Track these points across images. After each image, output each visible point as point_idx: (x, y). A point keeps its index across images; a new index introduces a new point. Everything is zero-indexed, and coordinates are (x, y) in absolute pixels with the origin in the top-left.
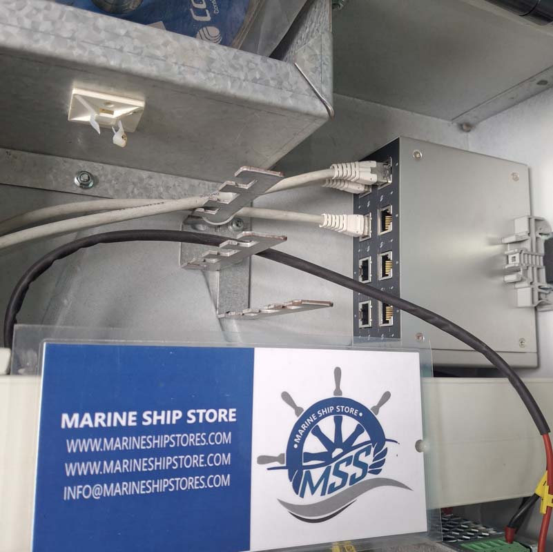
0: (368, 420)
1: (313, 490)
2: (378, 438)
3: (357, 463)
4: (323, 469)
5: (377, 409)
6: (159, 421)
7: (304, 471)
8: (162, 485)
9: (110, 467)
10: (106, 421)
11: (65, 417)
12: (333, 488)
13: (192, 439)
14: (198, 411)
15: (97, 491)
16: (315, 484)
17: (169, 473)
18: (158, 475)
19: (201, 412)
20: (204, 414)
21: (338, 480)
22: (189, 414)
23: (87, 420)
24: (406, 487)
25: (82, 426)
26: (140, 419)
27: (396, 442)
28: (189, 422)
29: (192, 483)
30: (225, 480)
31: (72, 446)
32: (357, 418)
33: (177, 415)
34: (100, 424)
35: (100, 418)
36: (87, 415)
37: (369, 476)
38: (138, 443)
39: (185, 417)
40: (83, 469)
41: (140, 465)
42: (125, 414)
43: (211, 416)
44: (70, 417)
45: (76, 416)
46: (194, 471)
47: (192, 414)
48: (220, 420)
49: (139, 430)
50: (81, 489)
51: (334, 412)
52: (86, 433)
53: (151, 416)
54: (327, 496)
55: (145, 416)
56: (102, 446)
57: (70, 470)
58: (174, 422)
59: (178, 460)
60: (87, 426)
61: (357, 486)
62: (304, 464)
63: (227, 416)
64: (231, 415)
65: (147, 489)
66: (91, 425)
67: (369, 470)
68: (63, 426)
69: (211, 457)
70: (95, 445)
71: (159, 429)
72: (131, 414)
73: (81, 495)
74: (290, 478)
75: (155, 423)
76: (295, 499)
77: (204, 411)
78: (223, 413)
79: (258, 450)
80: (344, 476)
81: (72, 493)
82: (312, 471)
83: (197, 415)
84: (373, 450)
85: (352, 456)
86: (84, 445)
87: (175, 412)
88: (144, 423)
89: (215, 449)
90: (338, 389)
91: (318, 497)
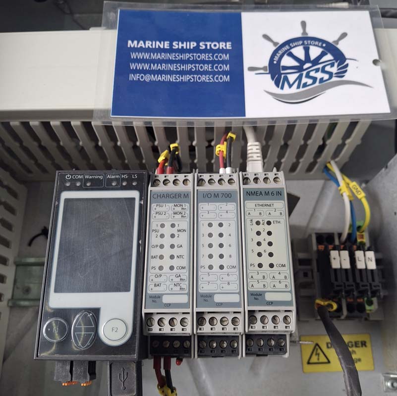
0: (330, 48)
1: (290, 86)
2: (340, 58)
3: (323, 71)
4: (297, 75)
5: (337, 42)
6: (183, 47)
7: (283, 76)
8: (186, 78)
9: (154, 67)
10: (152, 45)
11: (130, 42)
12: (305, 85)
13: (203, 56)
14: (206, 43)
15: (148, 78)
16: (291, 83)
17: (190, 72)
18: (182, 73)
19: (208, 44)
20: (210, 45)
21: (310, 81)
22: (201, 44)
23: (141, 44)
24: (367, 86)
25: (139, 47)
26: (171, 45)
27: (355, 60)
28: (201, 48)
29: (204, 78)
30: (227, 79)
31: (134, 56)
32: (322, 47)
33: (193, 44)
34: (148, 46)
35: (148, 44)
36: (142, 42)
37: (334, 79)
38: (172, 57)
39: (198, 46)
40: (140, 66)
41: (172, 67)
42: (162, 43)
43: (215, 45)
44: (133, 42)
45: (136, 42)
46: (206, 73)
47: (203, 44)
48: (221, 48)
49: (171, 50)
50: (139, 76)
51: (303, 44)
52: (141, 50)
53: (178, 44)
54: (301, 89)
55: (174, 44)
56: (150, 56)
57: (133, 66)
58: (192, 48)
59: (195, 67)
60: (141, 47)
61: (324, 85)
62: (282, 72)
63: (226, 46)
64: (228, 46)
65: (176, 79)
66: (144, 47)
67: (334, 75)
68: (129, 46)
69: (216, 66)
70: (147, 56)
71: (182, 51)
72: (166, 43)
73: (139, 79)
74: (273, 78)
75: (180, 48)
77: (210, 43)
78: (222, 45)
79: (247, 62)
80: (314, 78)
81: (133, 77)
82: (289, 76)
83: (206, 45)
84: (336, 64)
85: (319, 68)
86: (140, 56)
87: (192, 43)
88: (174, 48)
89: (219, 62)
90: (304, 32)
91: (294, 90)
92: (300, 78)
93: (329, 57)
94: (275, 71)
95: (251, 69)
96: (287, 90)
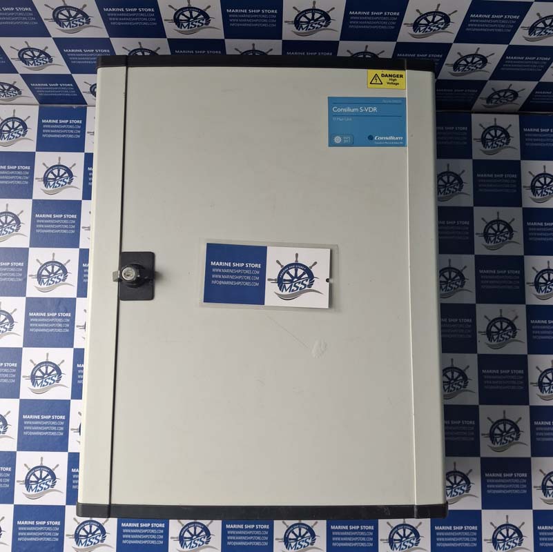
0: (308, 271)
1: (286, 290)
2: (311, 276)
3: (302, 284)
4: (290, 285)
5: (311, 267)
6: (237, 266)
7: (283, 284)
8: (238, 283)
9: (224, 277)
12: (293, 290)
13: (247, 272)
15: (220, 283)
17: (240, 280)
18: (237, 280)
21: (295, 289)
23: (218, 264)
24: (321, 293)
27: (318, 278)
29: (247, 284)
30: (257, 284)
31: (214, 270)
32: (304, 270)
35: (221, 264)
37: (307, 288)
38: (232, 271)
40: (217, 276)
41: (232, 277)
42: (228, 263)
43: (253, 266)
44: (213, 263)
46: (248, 281)
47: (247, 265)
49: (232, 268)
50: (216, 282)
51: (295, 267)
52: (217, 267)
54: (291, 293)
55: (233, 264)
57: (213, 276)
59: (243, 277)
61: (302, 291)
62: (283, 282)
63: (258, 266)
65: (234, 284)
67: (307, 286)
68: (211, 265)
70: (220, 270)
74: (278, 286)
76: (280, 292)
77: (251, 264)
79: (268, 276)
80: (297, 287)
81: (213, 282)
82: (286, 285)
84: (309, 280)
85: (301, 281)
86: (217, 270)
87: (242, 264)
89: (254, 275)
90: (297, 261)
91: (287, 293)
92: (291, 286)
93: (306, 276)
94: (280, 281)
95: (269, 280)
96: (285, 293)
